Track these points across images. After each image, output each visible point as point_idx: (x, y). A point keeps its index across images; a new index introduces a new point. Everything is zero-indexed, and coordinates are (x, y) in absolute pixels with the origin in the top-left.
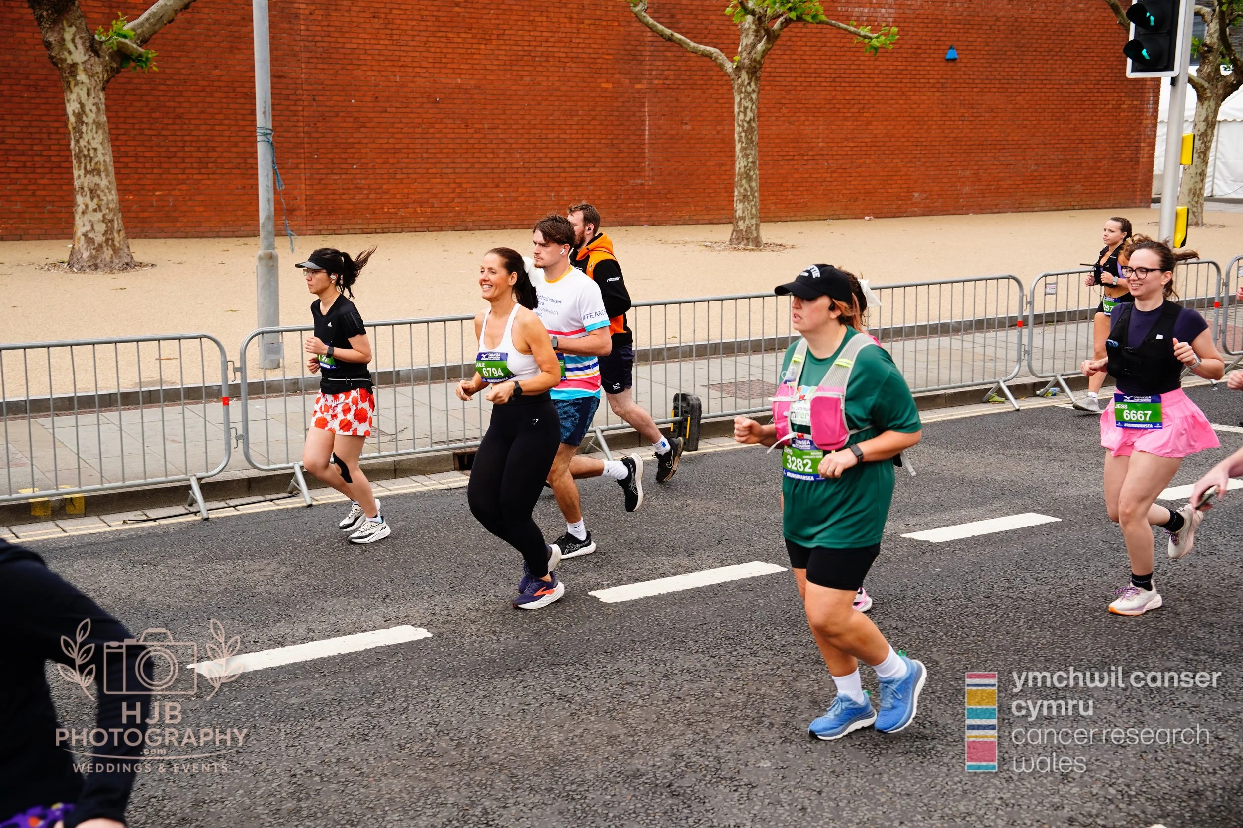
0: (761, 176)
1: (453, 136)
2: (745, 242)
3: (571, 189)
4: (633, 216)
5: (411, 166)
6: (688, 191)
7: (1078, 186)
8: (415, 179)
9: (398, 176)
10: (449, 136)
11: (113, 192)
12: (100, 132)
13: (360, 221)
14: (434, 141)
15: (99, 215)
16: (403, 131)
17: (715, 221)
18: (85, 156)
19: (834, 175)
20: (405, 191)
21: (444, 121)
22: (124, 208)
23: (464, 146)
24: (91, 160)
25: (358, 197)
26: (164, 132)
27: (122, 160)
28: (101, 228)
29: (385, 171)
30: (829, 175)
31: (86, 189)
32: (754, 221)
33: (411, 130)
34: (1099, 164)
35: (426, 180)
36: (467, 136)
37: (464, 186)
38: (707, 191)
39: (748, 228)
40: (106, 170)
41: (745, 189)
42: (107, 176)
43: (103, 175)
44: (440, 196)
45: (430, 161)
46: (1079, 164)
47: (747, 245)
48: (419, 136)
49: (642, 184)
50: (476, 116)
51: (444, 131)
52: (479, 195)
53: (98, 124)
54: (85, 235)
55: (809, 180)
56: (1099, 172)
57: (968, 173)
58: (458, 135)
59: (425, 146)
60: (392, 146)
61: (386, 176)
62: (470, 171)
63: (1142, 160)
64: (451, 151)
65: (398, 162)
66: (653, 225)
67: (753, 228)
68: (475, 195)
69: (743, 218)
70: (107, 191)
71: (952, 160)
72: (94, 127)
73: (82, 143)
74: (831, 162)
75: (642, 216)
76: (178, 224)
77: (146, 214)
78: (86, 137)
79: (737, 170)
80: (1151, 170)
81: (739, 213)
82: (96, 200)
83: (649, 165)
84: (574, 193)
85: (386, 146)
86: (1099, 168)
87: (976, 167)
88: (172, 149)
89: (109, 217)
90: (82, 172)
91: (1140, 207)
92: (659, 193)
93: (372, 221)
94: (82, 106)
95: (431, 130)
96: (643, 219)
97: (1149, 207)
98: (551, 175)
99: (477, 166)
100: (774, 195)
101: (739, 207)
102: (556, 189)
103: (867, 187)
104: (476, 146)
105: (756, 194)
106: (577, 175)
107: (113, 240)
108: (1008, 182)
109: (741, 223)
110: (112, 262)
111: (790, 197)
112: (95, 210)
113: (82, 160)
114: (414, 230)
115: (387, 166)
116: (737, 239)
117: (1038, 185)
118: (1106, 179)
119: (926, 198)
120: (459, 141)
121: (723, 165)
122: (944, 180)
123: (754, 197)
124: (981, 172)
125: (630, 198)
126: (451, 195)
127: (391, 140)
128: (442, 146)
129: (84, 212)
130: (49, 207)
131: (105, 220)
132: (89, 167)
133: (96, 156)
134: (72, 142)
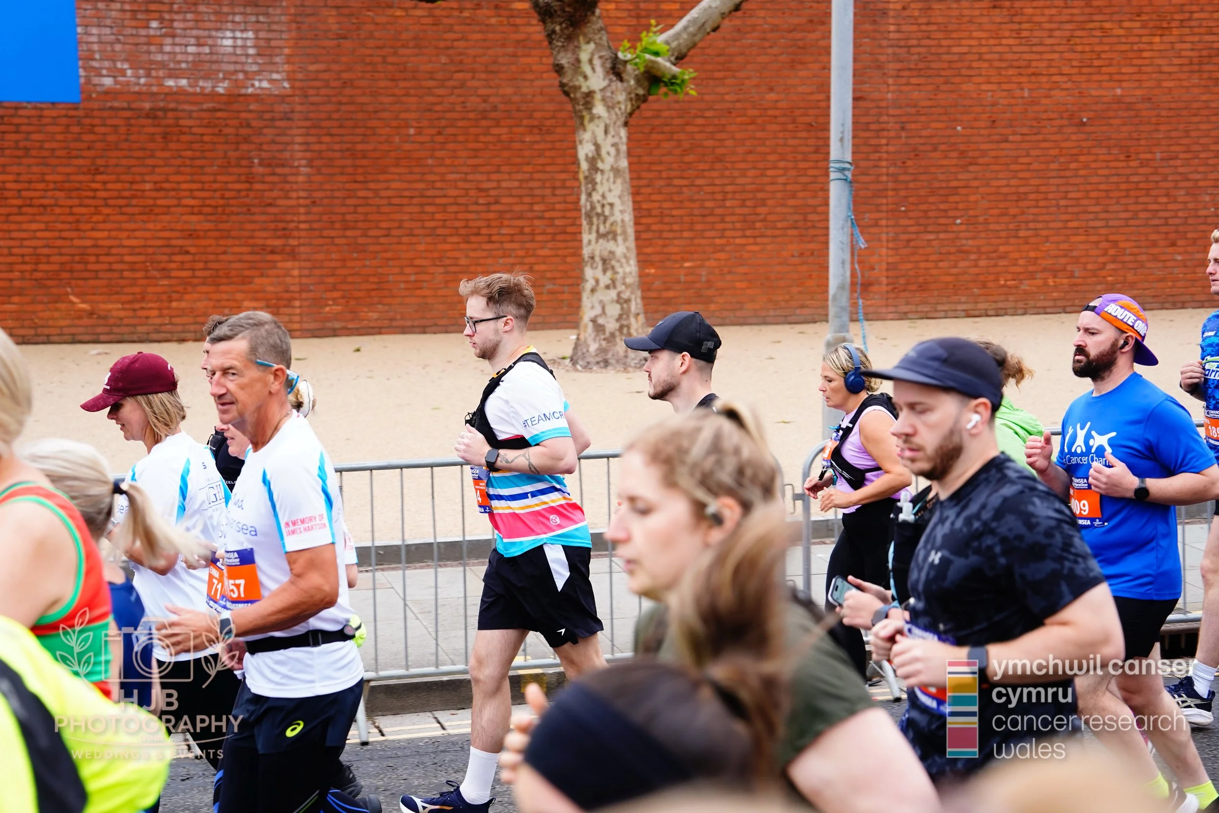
1: (1106, 172)
5: (1041, 218)
8: (1047, 237)
9: (1022, 233)
10: (1100, 172)
11: (633, 262)
12: (619, 181)
13: (963, 299)
14: (1078, 180)
15: (613, 294)
16: (1032, 167)
18: (598, 215)
20: (1032, 254)
21: (1094, 151)
22: (645, 284)
23: (1123, 186)
24: (606, 219)
25: (962, 264)
26: (699, 182)
27: (644, 221)
28: (614, 310)
29: (1003, 227)
31: (597, 259)
33: (1043, 166)
35: (1062, 238)
36: (1128, 171)
37: (1122, 245)
40: (624, 233)
42: (625, 240)
43: (620, 239)
44: (1083, 260)
45: (1070, 210)
48: (1054, 174)
50: (1143, 142)
51: (1094, 165)
52: (1144, 258)
53: (616, 171)
54: (594, 321)
58: (1114, 171)
59: (1063, 189)
60: (1014, 190)
61: (1003, 234)
62: (1131, 222)
64: (1103, 194)
65: (1023, 213)
68: (1139, 258)
70: (624, 261)
72: (612, 175)
73: (596, 197)
76: (713, 307)
77: (670, 294)
78: (600, 189)
82: (609, 274)
85: (1005, 190)
88: (709, 204)
89: (625, 296)
90: (593, 236)
93: (982, 299)
94: (598, 147)
95: (1073, 166)
99: (1143, 215)
104: (1142, 185)
107: (628, 327)
110: (626, 357)
112: (607, 287)
113: (595, 220)
114: (1044, 311)
115: (1005, 219)
120: (1115, 179)
126: (1101, 260)
127: (1013, 182)
128: (1089, 187)
129: (593, 290)
130: (550, 287)
131: (620, 300)
132: (602, 229)
133: (612, 214)
134: (583, 197)
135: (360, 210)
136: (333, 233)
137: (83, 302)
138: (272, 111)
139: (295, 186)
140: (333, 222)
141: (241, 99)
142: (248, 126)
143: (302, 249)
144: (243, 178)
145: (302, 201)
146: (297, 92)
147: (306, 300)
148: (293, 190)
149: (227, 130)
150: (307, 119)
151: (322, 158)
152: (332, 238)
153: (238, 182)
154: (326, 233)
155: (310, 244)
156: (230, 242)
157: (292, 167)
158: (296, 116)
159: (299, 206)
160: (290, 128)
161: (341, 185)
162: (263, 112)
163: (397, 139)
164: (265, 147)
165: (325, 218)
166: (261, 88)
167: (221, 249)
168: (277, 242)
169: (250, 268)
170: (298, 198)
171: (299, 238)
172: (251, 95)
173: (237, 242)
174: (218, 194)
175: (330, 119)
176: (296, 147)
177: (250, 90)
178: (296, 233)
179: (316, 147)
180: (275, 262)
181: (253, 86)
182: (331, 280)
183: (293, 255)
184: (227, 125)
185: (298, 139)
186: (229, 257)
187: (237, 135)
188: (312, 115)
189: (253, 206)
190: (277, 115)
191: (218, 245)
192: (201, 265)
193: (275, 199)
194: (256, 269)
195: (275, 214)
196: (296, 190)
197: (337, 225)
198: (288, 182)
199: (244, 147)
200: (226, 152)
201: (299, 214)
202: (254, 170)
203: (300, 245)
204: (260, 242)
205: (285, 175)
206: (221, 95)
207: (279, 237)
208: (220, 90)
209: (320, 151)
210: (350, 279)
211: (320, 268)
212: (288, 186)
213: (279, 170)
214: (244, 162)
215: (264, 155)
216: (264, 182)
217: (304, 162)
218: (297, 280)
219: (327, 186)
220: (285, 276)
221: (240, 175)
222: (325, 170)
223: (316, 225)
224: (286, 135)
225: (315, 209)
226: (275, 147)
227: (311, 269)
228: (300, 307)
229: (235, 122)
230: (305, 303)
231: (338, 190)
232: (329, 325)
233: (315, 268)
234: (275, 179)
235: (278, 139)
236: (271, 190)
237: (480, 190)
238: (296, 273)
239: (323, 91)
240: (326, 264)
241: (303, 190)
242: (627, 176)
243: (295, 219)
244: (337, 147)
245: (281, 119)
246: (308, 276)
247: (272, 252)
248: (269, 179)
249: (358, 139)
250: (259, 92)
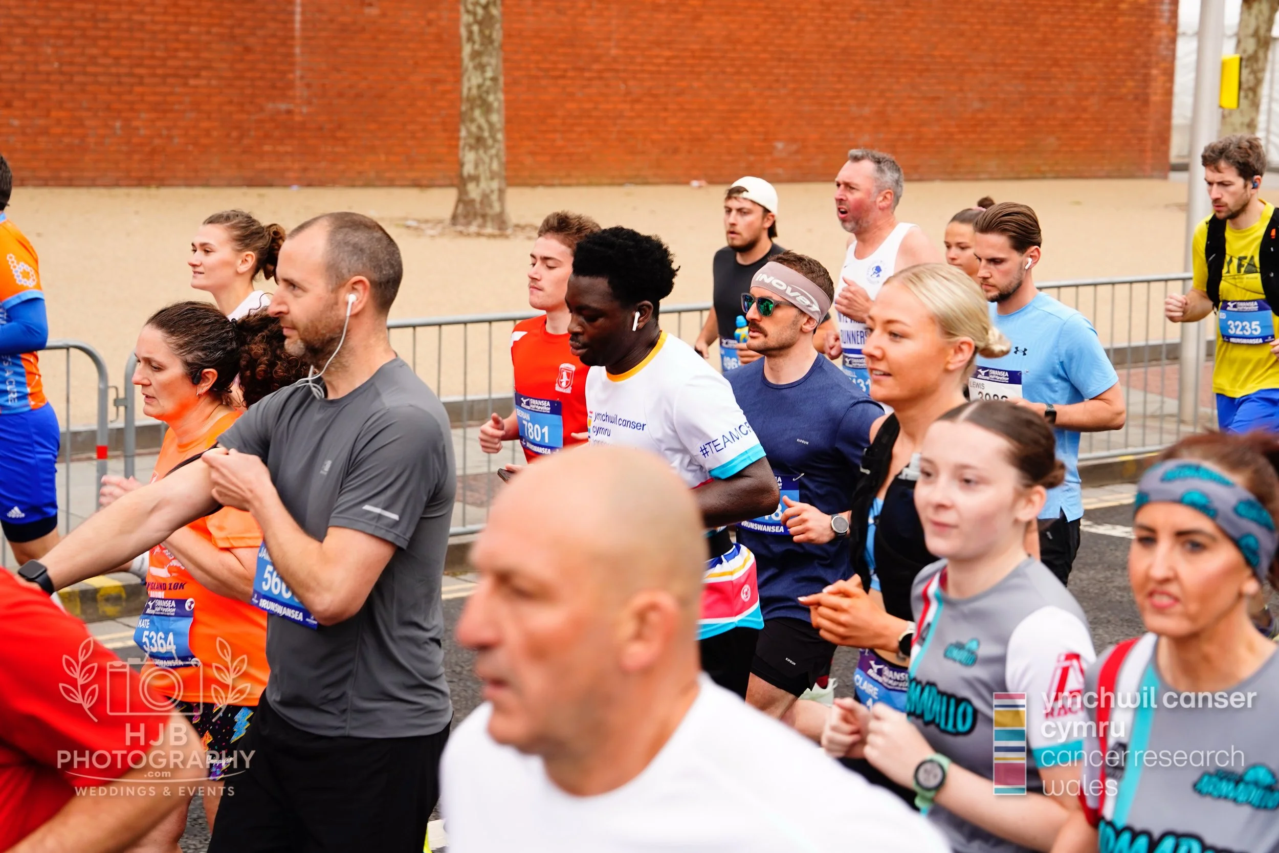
0: (510, 105)
2: (479, 221)
3: (153, 115)
4: (271, 170)
6: (373, 126)
7: (1051, 141)
17: (424, 182)
19: (638, 107)
30: (627, 106)
32: (495, 185)
34: (1085, 103)
38: (411, 127)
39: (485, 197)
41: (480, 128)
46: (1052, 102)
47: (483, 226)
49: (289, 112)
55: (594, 113)
56: (1085, 116)
57: (867, 111)
63: (1155, 98)
66: (309, 185)
67: (494, 197)
69: (475, 179)
71: (839, 86)
74: (631, 83)
75: (287, 169)
79: (465, 91)
80: (1168, 116)
81: (468, 169)
83: (302, 78)
84: (159, 124)
86: (1085, 110)
87: (881, 102)
91: (1151, 177)
92: (320, 129)
96: (291, 175)
97: (1165, 177)
98: (115, 89)
100: (530, 138)
101: (469, 158)
102: (124, 115)
103: (694, 129)
105: (500, 136)
106: (166, 89)
108: (937, 129)
109: (471, 187)
111: (560, 143)
116: (466, 216)
117: (985, 136)
118: (1099, 129)
119: (797, 152)
121: (437, 81)
122: (827, 122)
123: (495, 140)
124: (890, 109)
125: (267, 136)
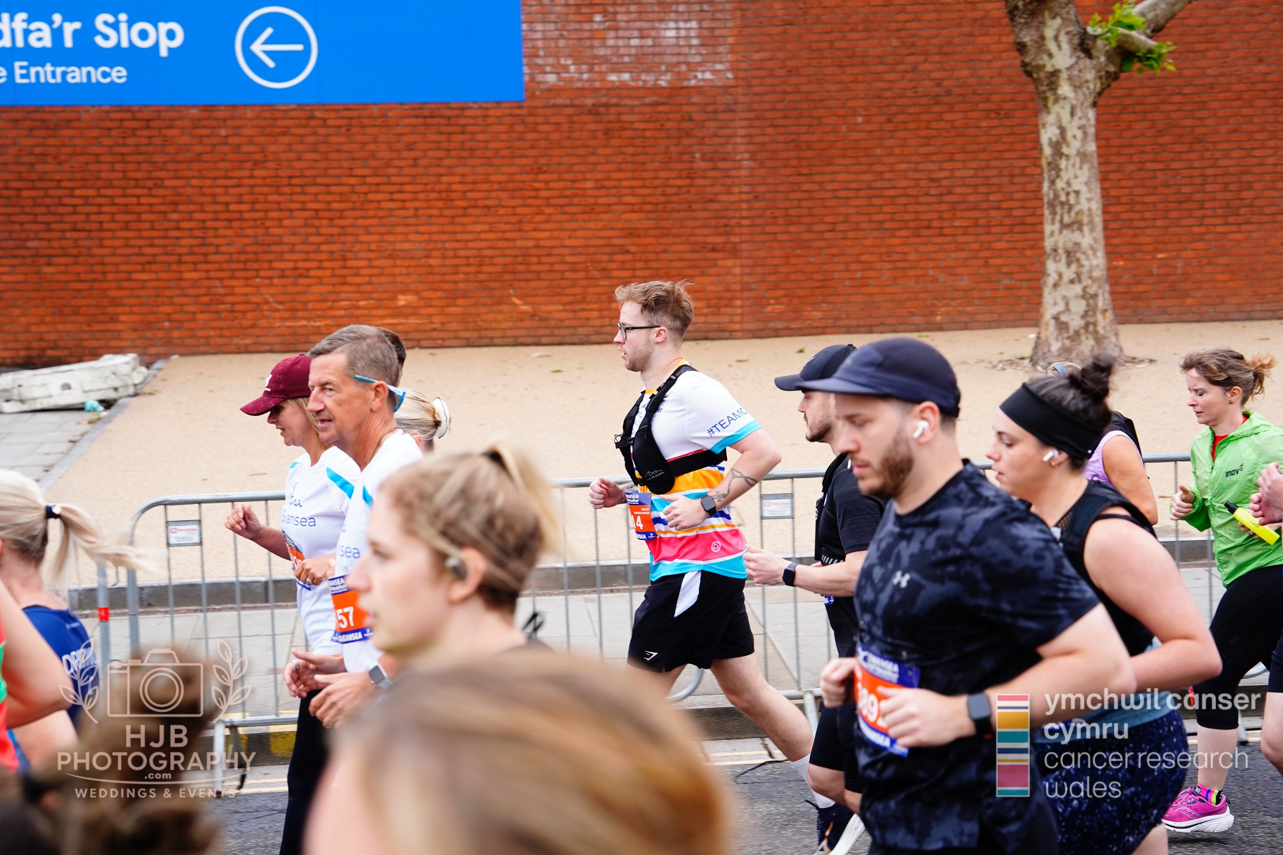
11: (1101, 254)
12: (1086, 167)
15: (1078, 289)
18: (1062, 204)
22: (1113, 277)
24: (1071, 207)
26: (1175, 165)
27: (1112, 209)
28: (1079, 306)
31: (1061, 251)
40: (1091, 222)
42: (1092, 230)
43: (1086, 229)
53: (1083, 156)
54: (1056, 318)
70: (1090, 253)
72: (1078, 160)
73: (1060, 184)
76: (1189, 301)
77: (1141, 288)
78: (1065, 176)
82: (1074, 267)
88: (1185, 189)
89: (1092, 290)
90: (1057, 227)
94: (1063, 130)
107: (1095, 324)
112: (1072, 282)
113: (1058, 209)
129: (1056, 285)
130: (1006, 282)
131: (1085, 295)
132: (1066, 219)
133: (1078, 203)
134: (1046, 185)
135: (804, 204)
136: (776, 229)
137: (525, 304)
138: (714, 103)
139: (737, 181)
140: (775, 218)
141: (684, 91)
142: (691, 119)
143: (744, 246)
144: (684, 173)
145: (744, 196)
146: (741, 83)
147: (747, 299)
148: (734, 185)
149: (670, 125)
150: (750, 110)
151: (766, 151)
152: (775, 234)
153: (679, 177)
154: (768, 229)
155: (752, 241)
156: (670, 240)
157: (734, 161)
158: (739, 107)
159: (742, 201)
160: (733, 120)
161: (784, 178)
162: (706, 104)
163: (844, 128)
164: (707, 141)
165: (768, 213)
166: (704, 80)
167: (661, 248)
168: (718, 240)
169: (691, 267)
170: (741, 193)
171: (741, 234)
172: (693, 87)
173: (678, 241)
174: (659, 191)
175: (773, 109)
176: (739, 140)
177: (693, 82)
178: (737, 230)
179: (759, 139)
180: (717, 260)
181: (696, 77)
182: (773, 278)
183: (734, 252)
184: (669, 120)
185: (741, 132)
186: (670, 256)
187: (679, 129)
188: (755, 106)
189: (695, 202)
190: (719, 107)
191: (659, 244)
192: (641, 265)
193: (717, 194)
194: (696, 267)
195: (717, 210)
196: (739, 185)
197: (780, 221)
198: (729, 177)
199: (686, 141)
200: (667, 148)
201: (741, 209)
202: (695, 165)
203: (741, 242)
204: (701, 239)
205: (728, 170)
206: (664, 88)
207: (720, 235)
208: (663, 83)
209: (763, 144)
210: (793, 277)
211: (762, 265)
212: (729, 181)
213: (721, 165)
214: (686, 157)
215: (706, 149)
216: (705, 178)
217: (746, 155)
218: (738, 279)
219: (770, 180)
220: (727, 274)
221: (681, 170)
222: (768, 164)
223: (758, 221)
224: (728, 128)
225: (757, 205)
226: (718, 140)
227: (752, 267)
228: (742, 307)
229: (677, 116)
230: (747, 303)
231: (782, 183)
232: (771, 325)
233: (757, 265)
234: (717, 173)
235: (720, 132)
236: (713, 185)
237: (932, 180)
238: (737, 271)
239: (767, 81)
240: (769, 261)
241: (746, 185)
242: (1095, 161)
243: (737, 215)
244: (781, 138)
245: (724, 112)
246: (750, 274)
247: (713, 250)
248: (710, 174)
249: (803, 129)
250: (701, 83)
